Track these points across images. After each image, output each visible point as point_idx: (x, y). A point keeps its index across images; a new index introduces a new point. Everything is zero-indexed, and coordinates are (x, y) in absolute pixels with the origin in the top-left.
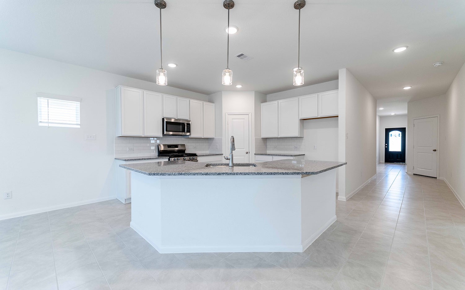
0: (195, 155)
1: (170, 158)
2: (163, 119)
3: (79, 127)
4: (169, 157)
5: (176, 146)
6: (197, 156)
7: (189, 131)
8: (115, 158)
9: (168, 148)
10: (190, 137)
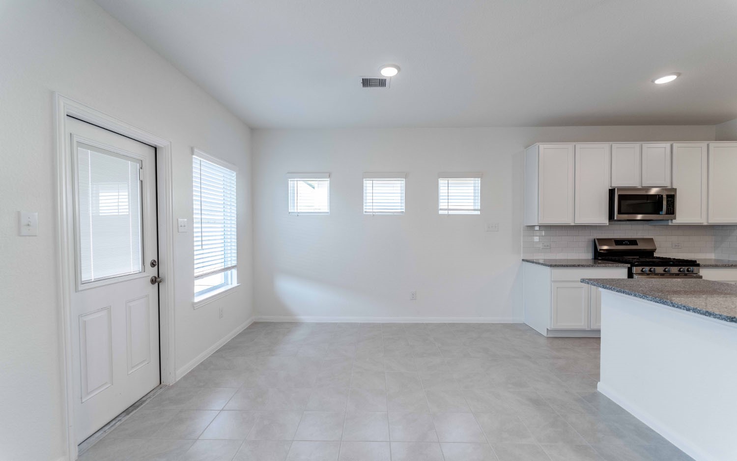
0: (693, 263)
1: (632, 266)
2: (612, 192)
3: (479, 213)
4: (629, 265)
5: (633, 242)
6: (698, 265)
7: (671, 211)
8: (523, 260)
9: (616, 245)
10: (670, 224)
